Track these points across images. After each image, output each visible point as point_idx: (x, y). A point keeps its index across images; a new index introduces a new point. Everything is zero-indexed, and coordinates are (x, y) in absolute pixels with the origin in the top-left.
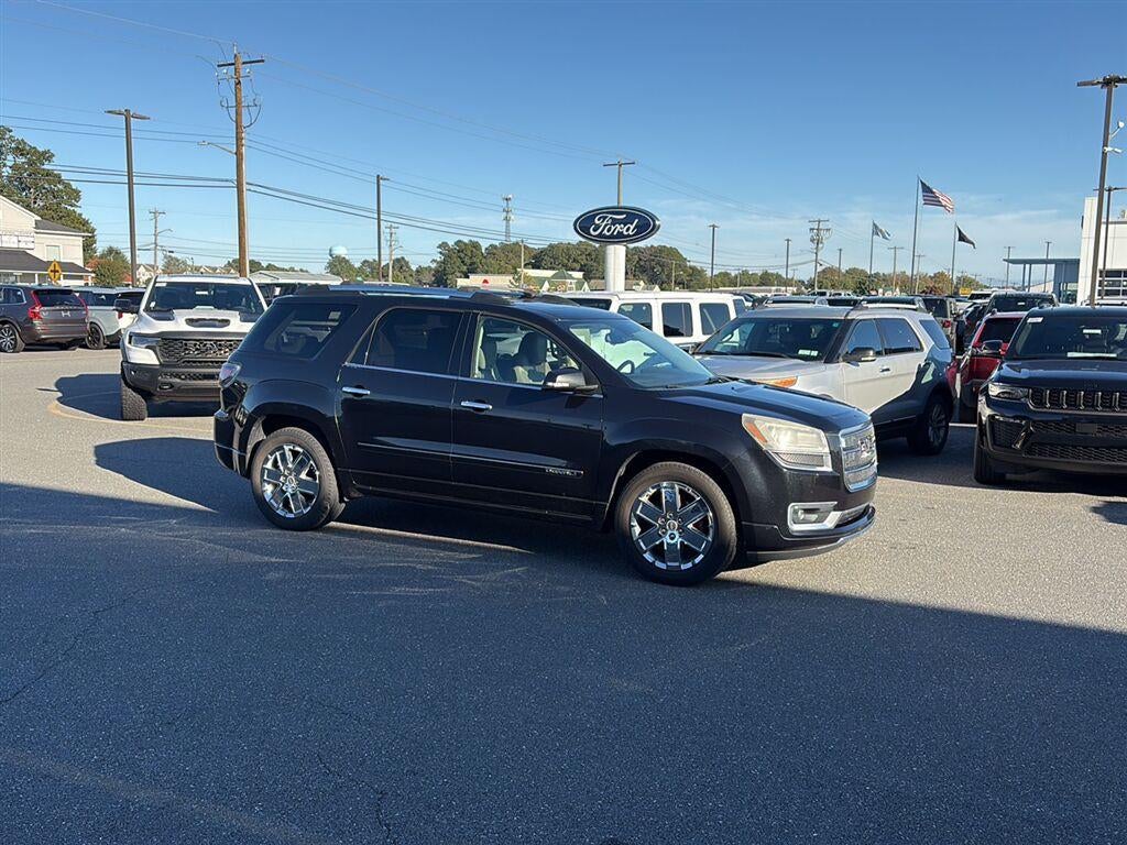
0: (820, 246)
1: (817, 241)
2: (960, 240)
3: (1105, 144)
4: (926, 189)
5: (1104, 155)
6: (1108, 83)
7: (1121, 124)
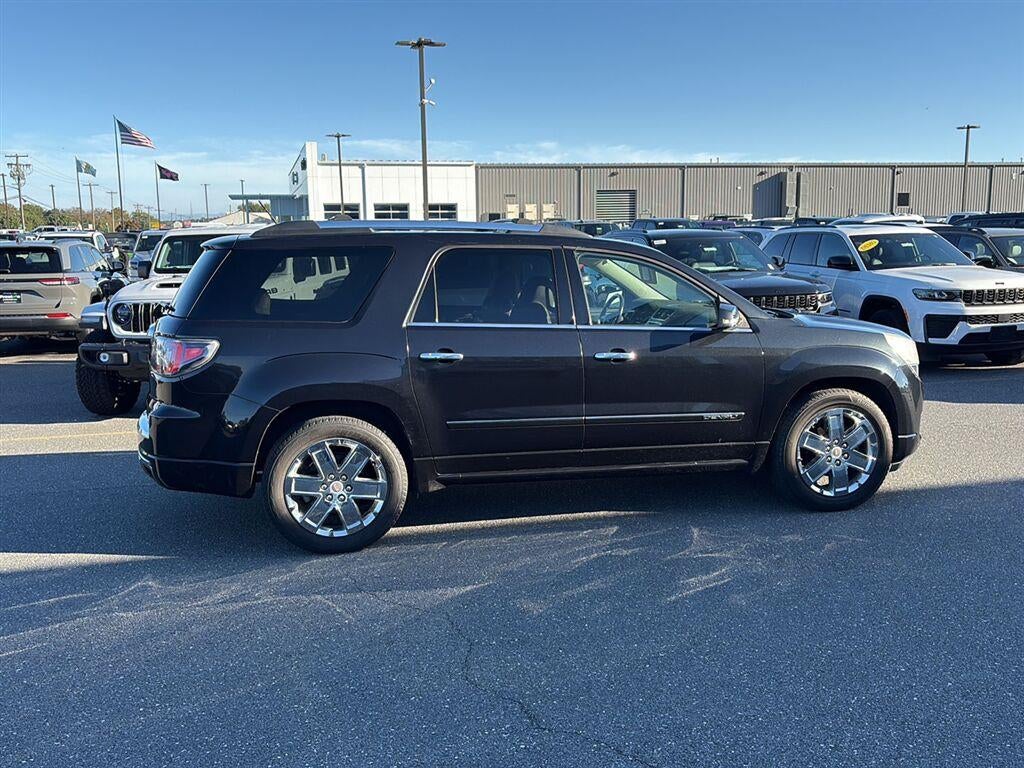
0: (22, 181)
1: (19, 177)
2: (161, 177)
3: (422, 97)
4: (123, 128)
5: (422, 105)
6: (419, 44)
7: (433, 81)
